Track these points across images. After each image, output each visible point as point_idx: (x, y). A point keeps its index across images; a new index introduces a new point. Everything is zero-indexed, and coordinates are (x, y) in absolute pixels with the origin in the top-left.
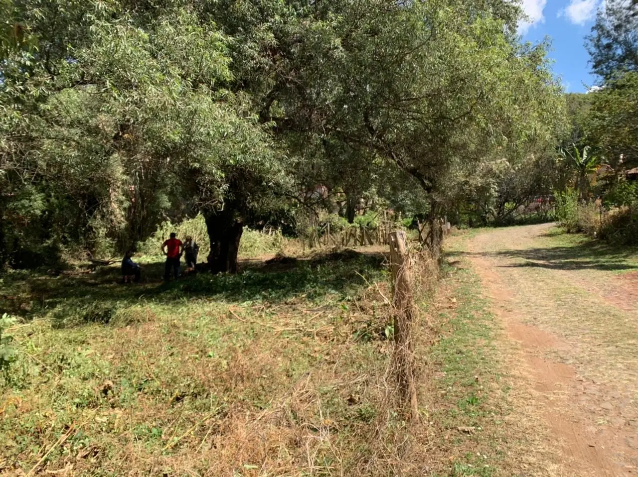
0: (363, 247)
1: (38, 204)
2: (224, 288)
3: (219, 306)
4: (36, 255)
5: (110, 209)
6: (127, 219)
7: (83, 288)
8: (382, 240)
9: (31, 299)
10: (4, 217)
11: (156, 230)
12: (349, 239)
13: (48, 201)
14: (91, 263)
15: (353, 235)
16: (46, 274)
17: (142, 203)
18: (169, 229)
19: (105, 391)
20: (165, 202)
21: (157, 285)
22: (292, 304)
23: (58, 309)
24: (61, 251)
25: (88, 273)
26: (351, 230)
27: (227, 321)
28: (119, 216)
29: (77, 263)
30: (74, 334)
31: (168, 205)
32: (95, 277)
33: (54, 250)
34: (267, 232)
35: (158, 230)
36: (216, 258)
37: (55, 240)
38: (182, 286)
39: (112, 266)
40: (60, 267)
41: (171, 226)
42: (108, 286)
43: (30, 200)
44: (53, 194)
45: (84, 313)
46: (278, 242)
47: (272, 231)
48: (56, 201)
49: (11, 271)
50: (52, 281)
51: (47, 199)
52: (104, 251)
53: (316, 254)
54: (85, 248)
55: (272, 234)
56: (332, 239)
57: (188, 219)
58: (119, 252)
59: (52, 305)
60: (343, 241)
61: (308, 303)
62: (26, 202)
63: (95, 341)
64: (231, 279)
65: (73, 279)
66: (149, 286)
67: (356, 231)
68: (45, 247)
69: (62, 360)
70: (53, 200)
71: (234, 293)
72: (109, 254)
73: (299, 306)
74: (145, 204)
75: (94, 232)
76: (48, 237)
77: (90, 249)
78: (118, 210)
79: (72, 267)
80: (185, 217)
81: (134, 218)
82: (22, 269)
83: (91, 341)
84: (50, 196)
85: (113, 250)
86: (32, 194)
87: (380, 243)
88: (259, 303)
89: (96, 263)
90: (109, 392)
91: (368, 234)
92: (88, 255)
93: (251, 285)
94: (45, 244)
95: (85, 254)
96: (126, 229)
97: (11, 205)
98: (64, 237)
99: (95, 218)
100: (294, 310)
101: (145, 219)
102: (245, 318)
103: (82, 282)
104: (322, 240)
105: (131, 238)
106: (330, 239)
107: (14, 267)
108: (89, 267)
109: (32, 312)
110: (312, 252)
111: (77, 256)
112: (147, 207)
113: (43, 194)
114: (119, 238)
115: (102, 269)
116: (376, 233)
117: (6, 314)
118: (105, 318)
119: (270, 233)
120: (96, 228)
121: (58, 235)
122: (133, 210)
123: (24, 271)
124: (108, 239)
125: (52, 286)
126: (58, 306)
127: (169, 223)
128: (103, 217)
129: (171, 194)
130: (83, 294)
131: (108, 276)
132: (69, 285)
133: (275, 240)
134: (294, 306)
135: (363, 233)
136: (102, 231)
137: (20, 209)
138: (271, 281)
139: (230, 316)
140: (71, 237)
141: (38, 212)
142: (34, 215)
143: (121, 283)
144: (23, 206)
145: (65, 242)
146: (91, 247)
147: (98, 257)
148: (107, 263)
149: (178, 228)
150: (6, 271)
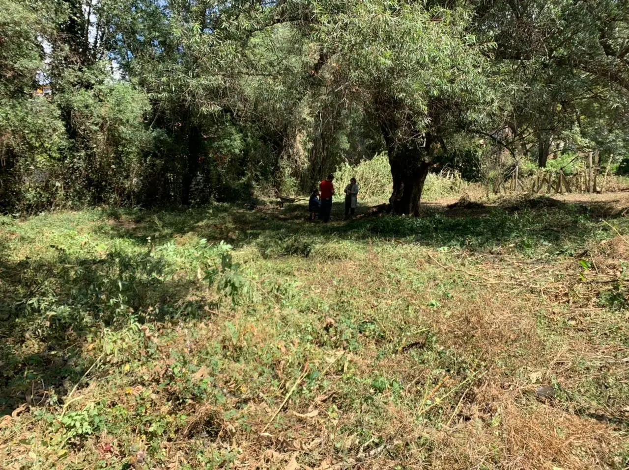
0: (558, 194)
1: (237, 143)
2: (412, 231)
3: (412, 249)
4: (235, 190)
5: (295, 150)
6: (310, 160)
7: (276, 222)
8: (583, 187)
9: (236, 228)
10: (211, 156)
11: (335, 171)
12: (541, 185)
13: (245, 141)
14: (279, 200)
15: (547, 180)
16: (243, 208)
17: (323, 145)
18: (347, 170)
19: (327, 329)
20: (345, 143)
21: (343, 223)
22: (498, 254)
23: (260, 239)
24: (254, 188)
25: (277, 209)
26: (545, 175)
27: (427, 265)
28: (302, 157)
29: (266, 199)
30: (281, 264)
31: (347, 146)
32: (284, 213)
33: (248, 187)
34: (445, 175)
35: (337, 170)
36: (399, 200)
37: (249, 179)
38: (368, 226)
39: (298, 203)
40: (254, 203)
41: (349, 167)
42: (298, 221)
43: (231, 140)
44: (249, 134)
45: (285, 246)
46: (456, 186)
47: (451, 174)
48: (251, 141)
49: (216, 203)
50: (250, 214)
51: (244, 139)
52: (288, 189)
53: (505, 201)
54: (274, 186)
55: (450, 178)
56: (519, 184)
57: (365, 160)
58: (301, 191)
59: (256, 236)
60: (534, 186)
61: (517, 254)
62: (227, 141)
63: (299, 273)
64: (418, 222)
65: (265, 213)
66: (335, 224)
67: (551, 176)
68: (241, 184)
69: (278, 290)
70: (249, 139)
71: (425, 236)
72: (293, 193)
73: (506, 257)
74: (326, 146)
75: (281, 172)
76: (244, 175)
77: (278, 188)
78: (302, 151)
79: (264, 203)
80: (362, 158)
81: (315, 159)
82: (224, 202)
83: (296, 273)
84: (247, 136)
85: (296, 189)
86: (232, 134)
87: (581, 190)
88: (457, 249)
89: (285, 200)
90: (331, 330)
91: (565, 180)
92: (276, 192)
93: (441, 229)
94: (241, 181)
95: (273, 192)
96: (308, 169)
97: (215, 144)
98: (257, 175)
99: (282, 158)
100: (501, 261)
101: (324, 160)
102: (445, 264)
103: (274, 217)
104: (507, 185)
105: (312, 178)
106: (517, 184)
107: (218, 200)
108: (278, 203)
109: (238, 240)
110: (499, 198)
111: (267, 193)
112: (327, 149)
113: (241, 134)
114: (301, 178)
115: (289, 206)
116: (577, 179)
117: (223, 241)
118: (304, 252)
119: (448, 177)
120: (283, 168)
121: (252, 173)
122: (314, 152)
123: (226, 204)
124: (293, 179)
125: (251, 218)
126: (260, 237)
127: (347, 164)
128: (289, 157)
129: (350, 136)
130: (278, 228)
131: (296, 213)
132: (264, 219)
133: (453, 183)
134: (500, 256)
135: (559, 178)
136: (288, 171)
137: (223, 148)
138: (465, 226)
139: (429, 260)
140: (262, 176)
141: (237, 151)
142: (234, 154)
143: (309, 220)
144: (225, 145)
145: (257, 180)
146: (278, 185)
147: (284, 195)
148: (293, 200)
149: (355, 169)
150: (212, 204)
